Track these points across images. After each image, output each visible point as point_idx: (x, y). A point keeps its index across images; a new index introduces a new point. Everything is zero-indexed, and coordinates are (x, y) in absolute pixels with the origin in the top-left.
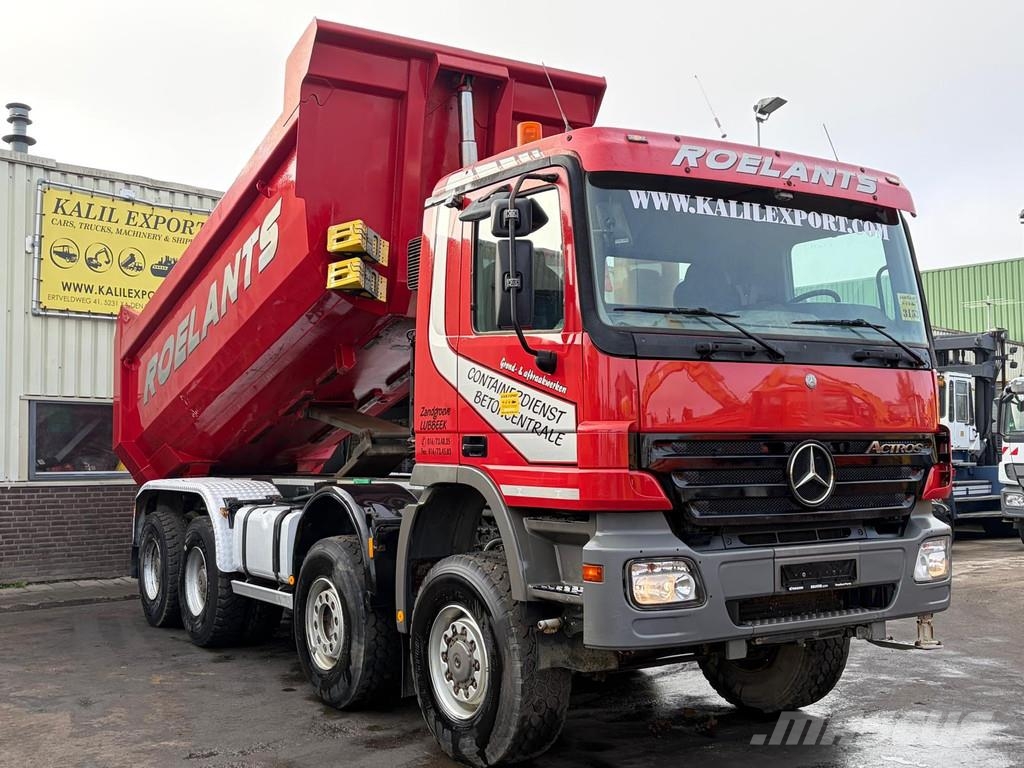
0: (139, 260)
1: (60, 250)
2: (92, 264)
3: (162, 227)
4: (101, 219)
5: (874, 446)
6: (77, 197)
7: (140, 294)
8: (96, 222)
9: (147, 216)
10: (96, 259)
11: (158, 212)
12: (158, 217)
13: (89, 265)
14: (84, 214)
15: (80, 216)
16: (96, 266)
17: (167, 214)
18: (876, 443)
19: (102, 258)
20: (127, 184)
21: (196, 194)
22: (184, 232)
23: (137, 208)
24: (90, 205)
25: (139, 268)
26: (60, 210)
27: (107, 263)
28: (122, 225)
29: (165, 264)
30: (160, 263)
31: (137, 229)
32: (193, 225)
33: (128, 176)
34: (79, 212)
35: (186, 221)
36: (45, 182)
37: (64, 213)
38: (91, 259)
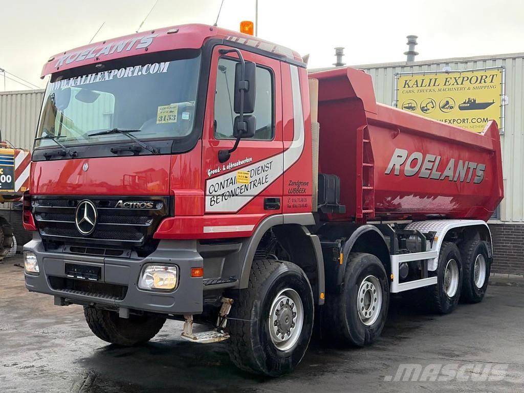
0: (451, 103)
1: (407, 105)
2: (424, 109)
3: (467, 83)
4: (429, 86)
5: (119, 203)
6: (416, 77)
7: (452, 121)
8: (427, 88)
9: (457, 79)
10: (426, 107)
11: (463, 75)
12: (464, 78)
13: (422, 111)
14: (419, 85)
15: (417, 86)
16: (426, 110)
17: (470, 75)
18: (121, 201)
19: (430, 106)
20: (447, 64)
21: (491, 59)
22: (480, 83)
23: (451, 75)
24: (423, 80)
25: (451, 108)
26: (407, 86)
27: (432, 108)
28: (442, 87)
29: (468, 103)
30: (464, 103)
31: (450, 87)
32: (486, 77)
33: (446, 59)
34: (417, 84)
35: (482, 76)
36: (398, 74)
37: (409, 87)
38: (424, 107)
